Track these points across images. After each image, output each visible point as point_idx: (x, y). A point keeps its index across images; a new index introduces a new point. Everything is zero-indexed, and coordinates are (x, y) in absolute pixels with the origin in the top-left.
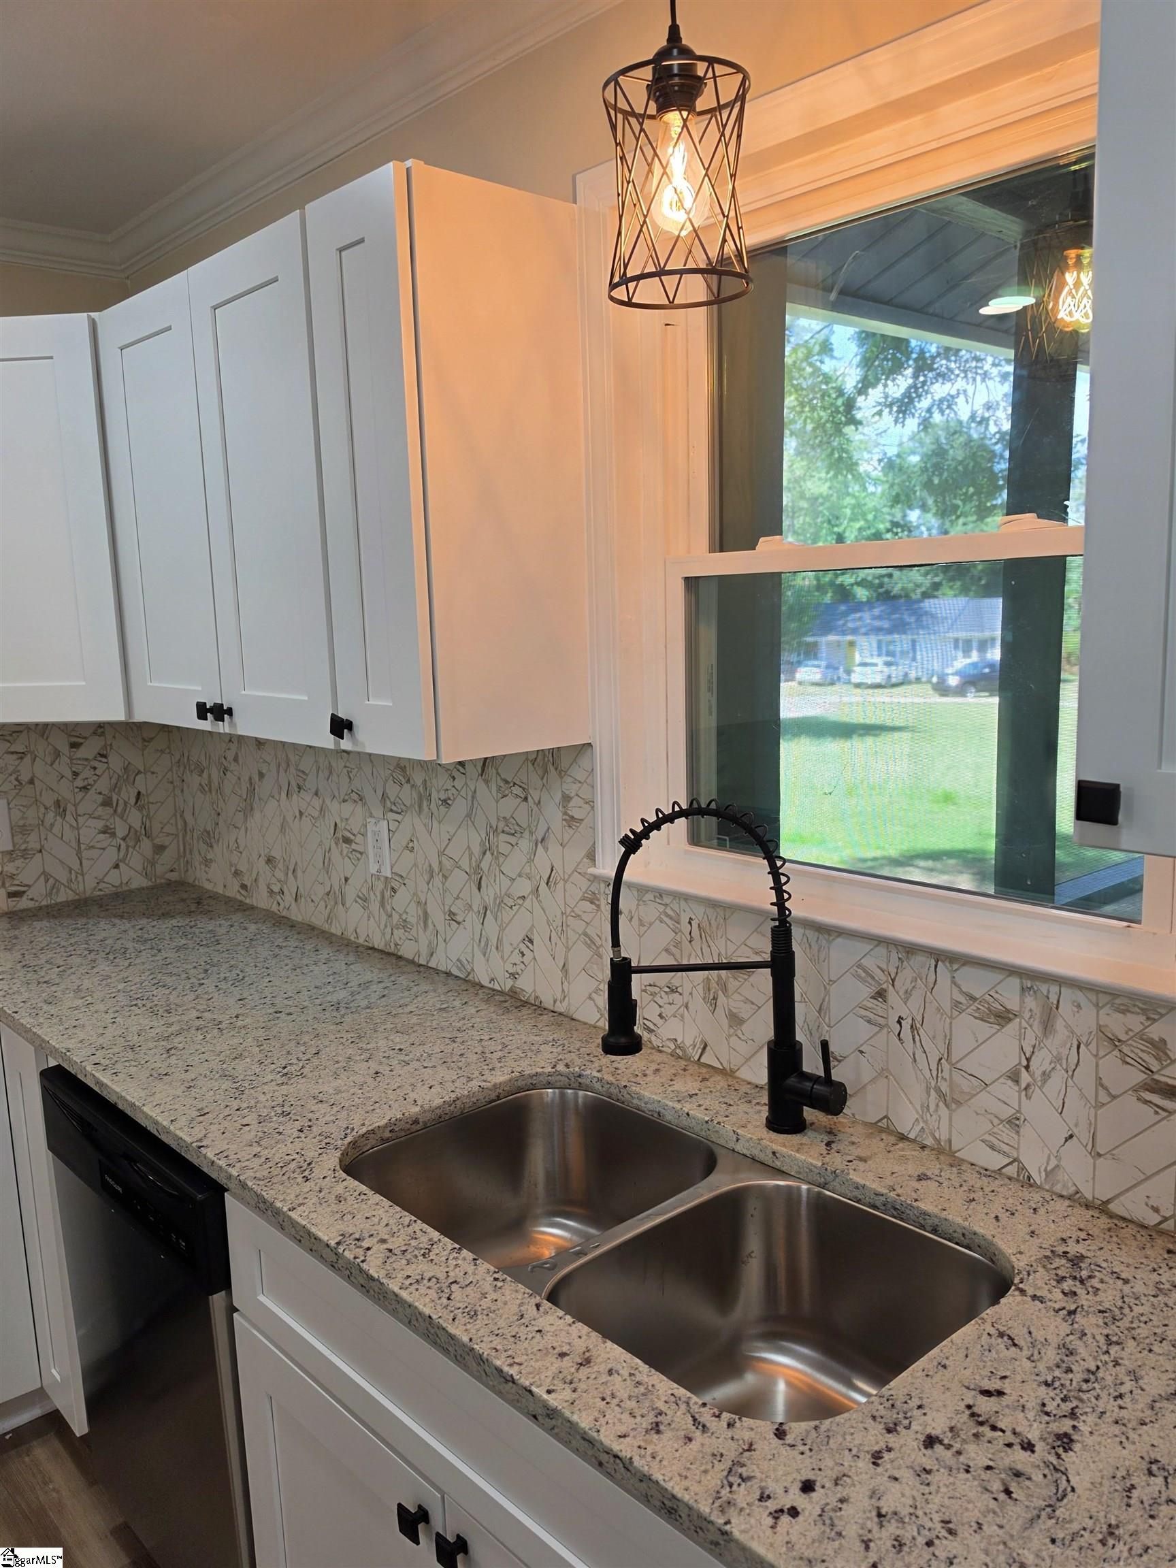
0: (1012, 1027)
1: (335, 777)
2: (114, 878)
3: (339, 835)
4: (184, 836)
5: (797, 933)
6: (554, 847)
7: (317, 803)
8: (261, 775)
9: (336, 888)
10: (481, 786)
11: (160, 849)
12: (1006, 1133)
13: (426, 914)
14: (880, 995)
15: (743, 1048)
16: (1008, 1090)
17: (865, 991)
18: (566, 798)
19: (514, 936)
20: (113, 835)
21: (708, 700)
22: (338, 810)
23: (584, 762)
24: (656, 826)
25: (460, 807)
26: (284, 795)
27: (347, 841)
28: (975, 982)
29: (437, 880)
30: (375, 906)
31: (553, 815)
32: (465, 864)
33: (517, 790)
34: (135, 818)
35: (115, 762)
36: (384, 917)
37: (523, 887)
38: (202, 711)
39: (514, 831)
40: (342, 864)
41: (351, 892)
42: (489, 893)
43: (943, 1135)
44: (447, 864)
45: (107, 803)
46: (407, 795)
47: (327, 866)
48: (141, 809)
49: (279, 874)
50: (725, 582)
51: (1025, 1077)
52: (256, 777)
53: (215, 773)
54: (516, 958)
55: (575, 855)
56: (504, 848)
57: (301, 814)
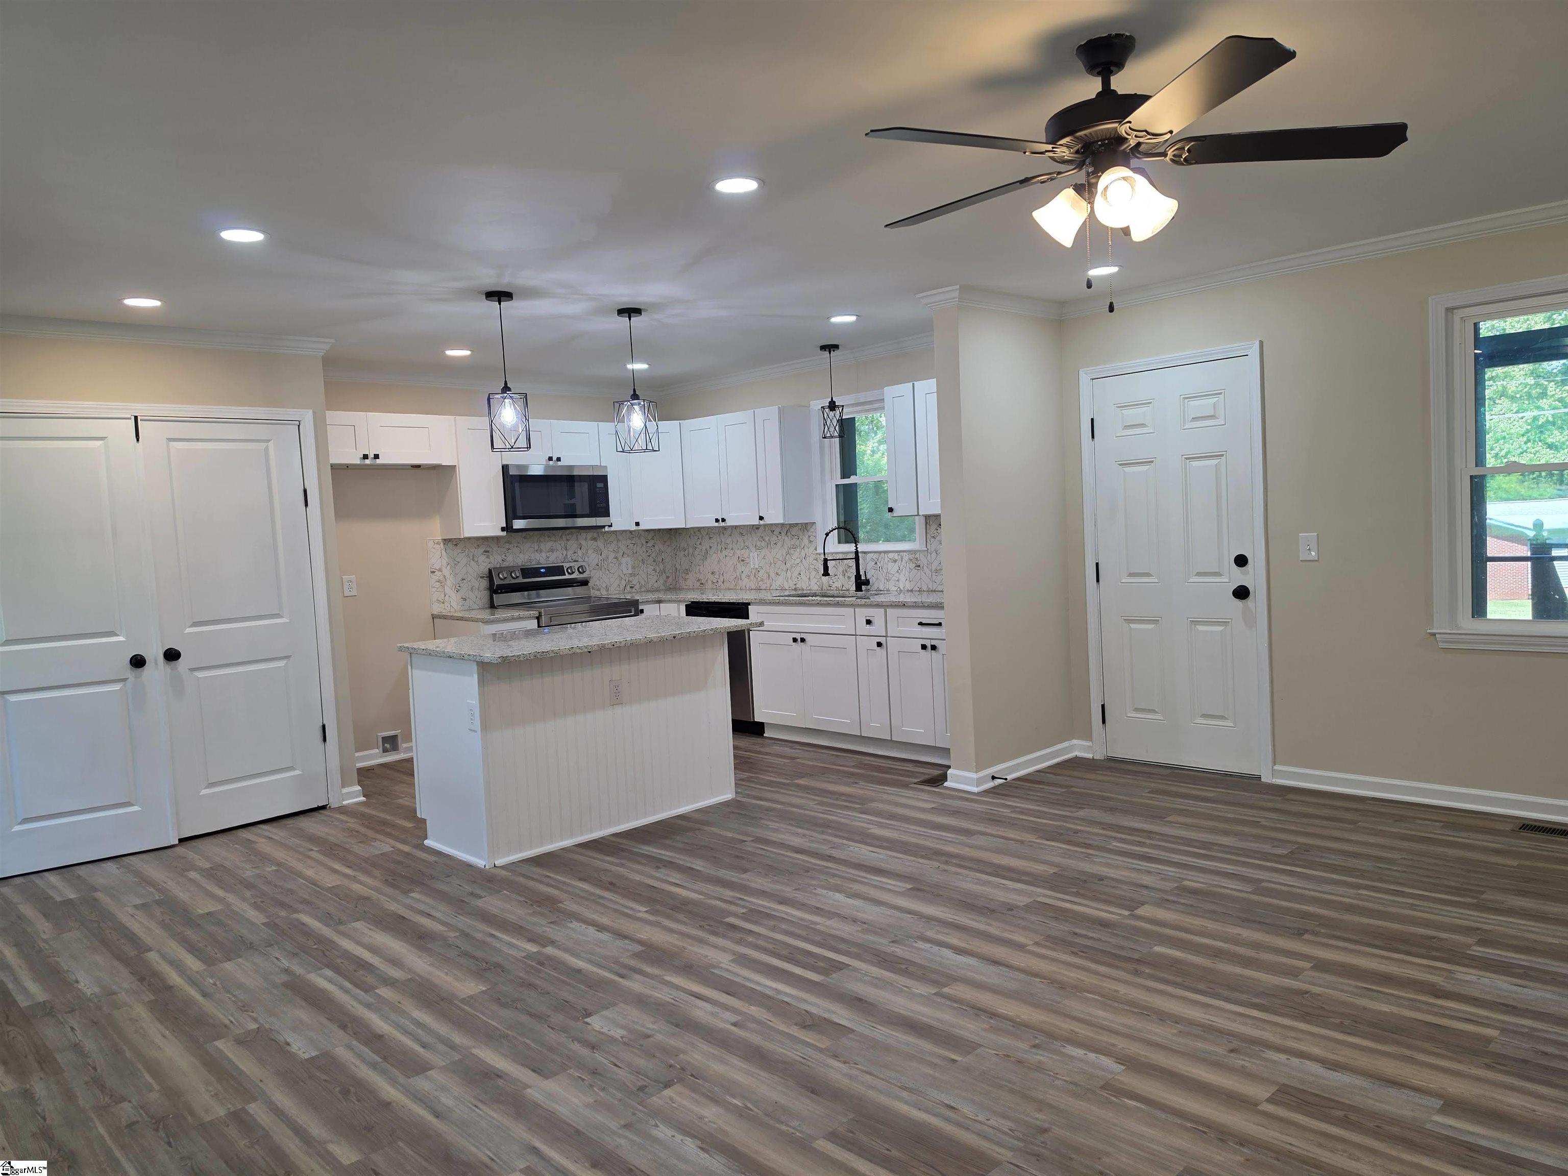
0: (897, 563)
1: (739, 543)
2: (656, 585)
3: (740, 559)
4: (675, 573)
5: (860, 555)
6: (806, 549)
7: (732, 552)
8: (711, 547)
9: (738, 575)
10: (786, 538)
11: (668, 577)
12: (897, 583)
13: (769, 575)
14: (876, 563)
15: (851, 583)
16: (897, 575)
17: (874, 563)
18: (809, 537)
19: (795, 574)
20: (656, 571)
21: (842, 512)
22: (738, 553)
23: (814, 527)
24: (832, 531)
25: (779, 544)
26: (719, 552)
27: (743, 561)
28: (891, 555)
29: (772, 565)
30: (752, 577)
31: (806, 541)
32: (781, 559)
33: (796, 537)
34: (661, 566)
35: (657, 548)
36: (755, 580)
37: (798, 561)
38: (717, 521)
39: (795, 547)
40: (740, 567)
41: (744, 576)
42: (788, 565)
43: (887, 588)
44: (776, 560)
45: (654, 561)
46: (763, 544)
47: (735, 570)
48: (663, 564)
49: (717, 576)
50: (844, 485)
51: (899, 571)
52: (708, 548)
53: (691, 550)
54: (796, 579)
55: (812, 549)
56: (792, 552)
57: (726, 556)
